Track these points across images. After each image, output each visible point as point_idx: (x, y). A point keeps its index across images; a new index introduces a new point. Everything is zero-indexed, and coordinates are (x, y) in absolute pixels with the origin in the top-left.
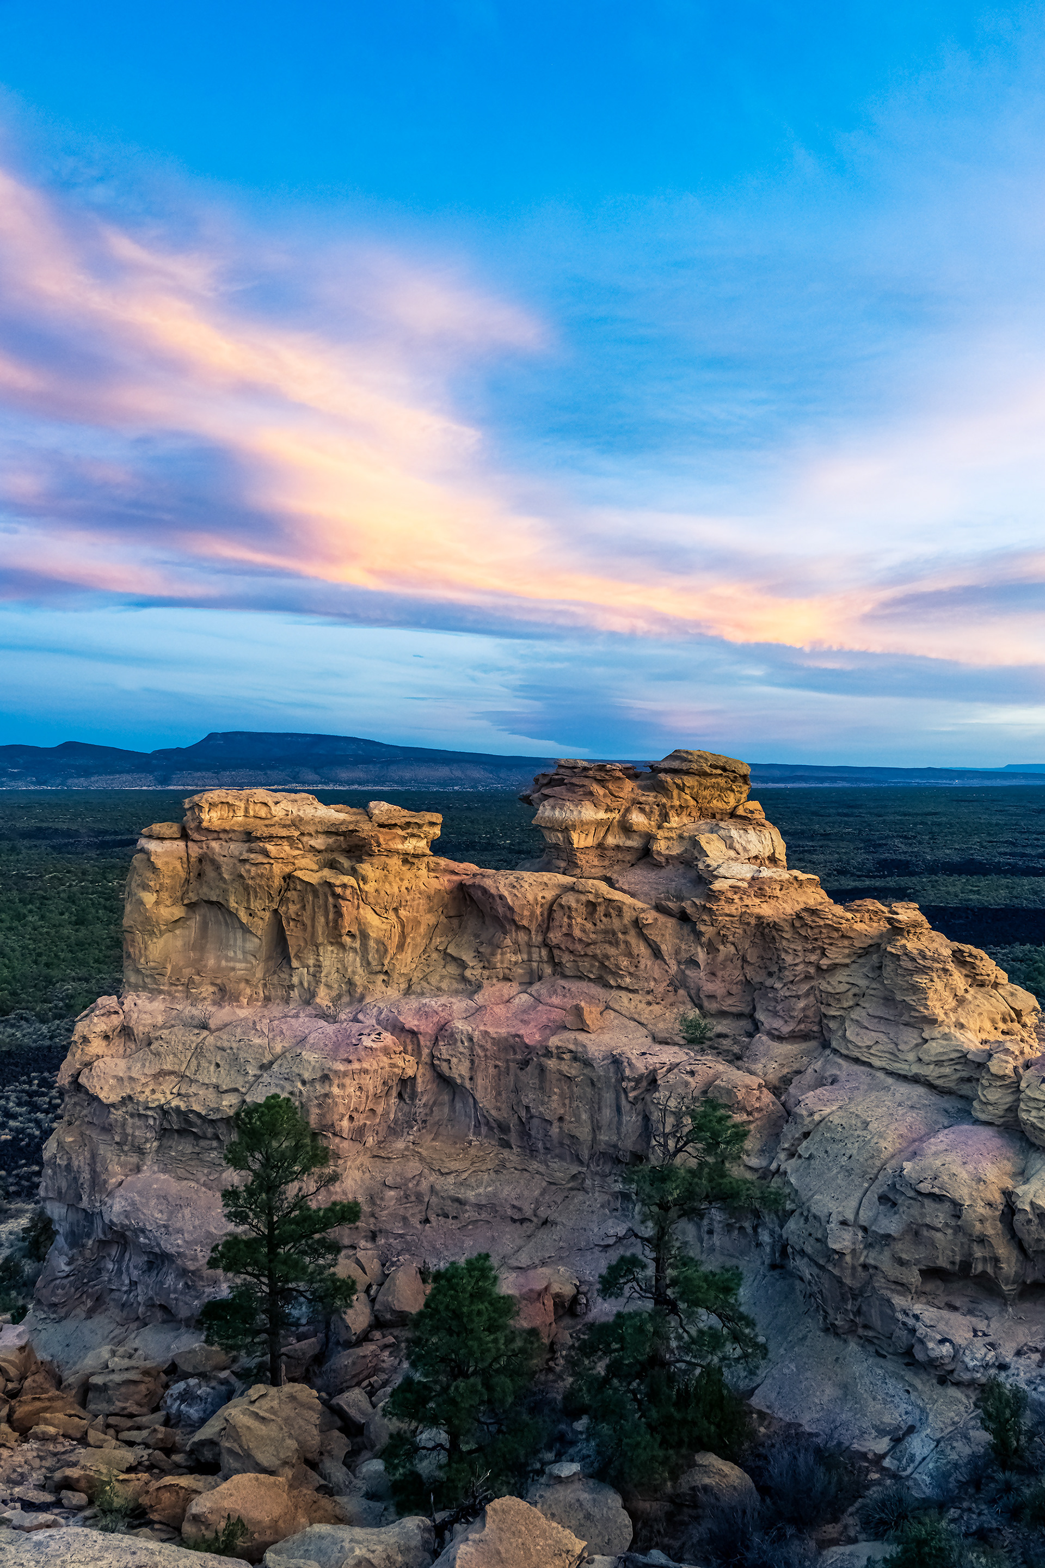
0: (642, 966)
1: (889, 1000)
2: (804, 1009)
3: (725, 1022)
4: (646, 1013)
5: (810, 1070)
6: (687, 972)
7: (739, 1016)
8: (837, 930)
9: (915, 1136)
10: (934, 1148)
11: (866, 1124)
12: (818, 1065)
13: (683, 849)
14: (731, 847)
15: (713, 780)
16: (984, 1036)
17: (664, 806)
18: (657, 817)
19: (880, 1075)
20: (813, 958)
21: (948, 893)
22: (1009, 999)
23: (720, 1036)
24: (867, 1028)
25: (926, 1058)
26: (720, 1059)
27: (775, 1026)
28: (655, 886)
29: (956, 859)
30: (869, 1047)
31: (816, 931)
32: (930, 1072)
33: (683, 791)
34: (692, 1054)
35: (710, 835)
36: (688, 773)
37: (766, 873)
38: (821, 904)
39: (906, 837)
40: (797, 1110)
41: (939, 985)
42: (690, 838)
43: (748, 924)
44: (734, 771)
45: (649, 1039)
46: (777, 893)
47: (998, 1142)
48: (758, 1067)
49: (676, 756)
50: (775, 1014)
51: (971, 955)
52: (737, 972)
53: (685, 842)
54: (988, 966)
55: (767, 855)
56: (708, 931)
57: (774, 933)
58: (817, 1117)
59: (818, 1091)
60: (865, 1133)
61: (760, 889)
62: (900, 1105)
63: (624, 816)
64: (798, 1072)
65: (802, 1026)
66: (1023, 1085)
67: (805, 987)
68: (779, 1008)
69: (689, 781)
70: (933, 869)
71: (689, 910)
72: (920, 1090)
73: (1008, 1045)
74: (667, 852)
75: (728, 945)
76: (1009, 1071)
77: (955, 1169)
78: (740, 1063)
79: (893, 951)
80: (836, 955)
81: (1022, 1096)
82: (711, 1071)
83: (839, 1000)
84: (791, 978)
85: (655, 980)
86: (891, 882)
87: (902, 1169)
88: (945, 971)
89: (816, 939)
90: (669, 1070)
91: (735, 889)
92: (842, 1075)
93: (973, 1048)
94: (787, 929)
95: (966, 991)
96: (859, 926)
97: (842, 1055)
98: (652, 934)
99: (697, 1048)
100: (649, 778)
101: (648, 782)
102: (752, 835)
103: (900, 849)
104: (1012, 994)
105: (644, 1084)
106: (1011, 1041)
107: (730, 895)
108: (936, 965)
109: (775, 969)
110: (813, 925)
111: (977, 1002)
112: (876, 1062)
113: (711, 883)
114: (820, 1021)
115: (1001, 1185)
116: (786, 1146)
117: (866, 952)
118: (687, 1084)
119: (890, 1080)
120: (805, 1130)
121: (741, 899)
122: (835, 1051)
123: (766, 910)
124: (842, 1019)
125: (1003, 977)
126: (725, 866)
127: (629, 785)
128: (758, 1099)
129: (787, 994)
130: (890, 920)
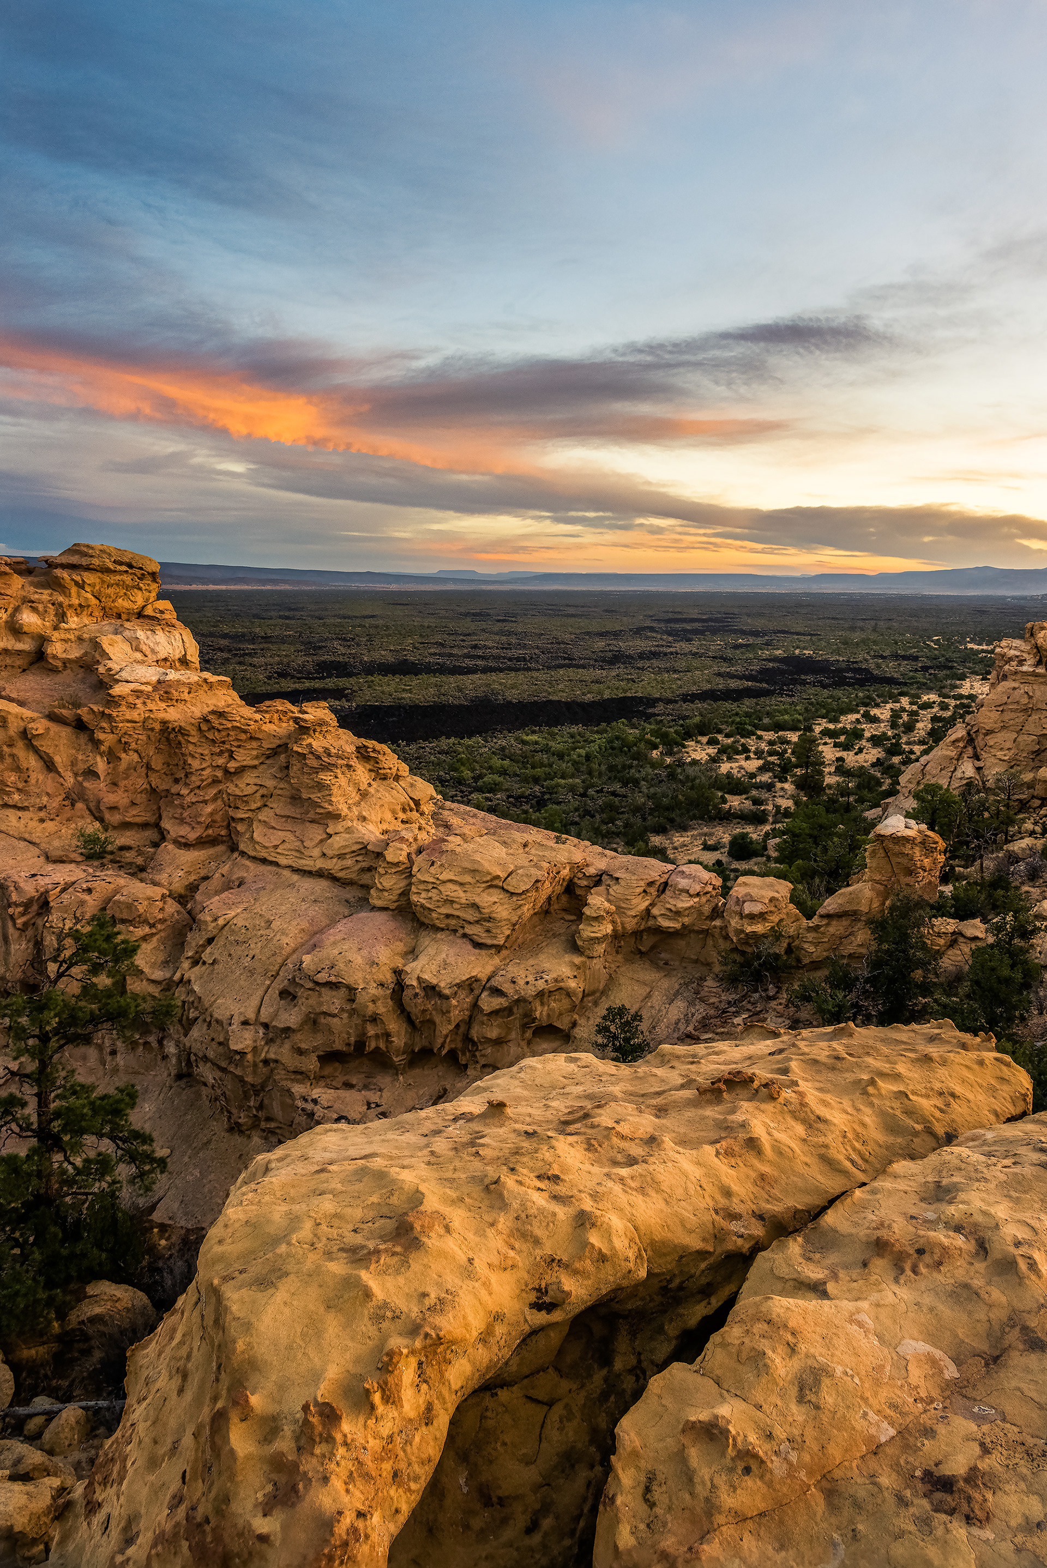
0: (33, 781)
1: (295, 799)
2: (211, 814)
3: (128, 833)
4: (38, 831)
5: (217, 875)
6: (86, 784)
7: (145, 826)
8: (245, 732)
9: (315, 929)
10: (332, 939)
11: (269, 923)
12: (225, 869)
13: (82, 651)
14: (138, 649)
15: (118, 577)
16: (385, 826)
17: (61, 605)
18: (52, 617)
19: (286, 873)
20: (221, 761)
21: (382, 692)
22: (409, 790)
23: (122, 848)
24: (274, 828)
25: (329, 853)
26: (121, 873)
27: (182, 833)
28: (49, 693)
29: (391, 659)
30: (276, 847)
31: (224, 733)
32: (333, 865)
33: (83, 588)
34: (91, 871)
35: (113, 637)
36: (88, 568)
37: (173, 675)
38: (229, 706)
40: (201, 917)
41: (343, 780)
42: (91, 640)
43: (152, 729)
44: (141, 569)
45: (42, 859)
46: (185, 696)
47: (391, 925)
48: (163, 877)
49: (75, 550)
50: (182, 821)
51: (374, 751)
52: (140, 781)
53: (85, 644)
54: (391, 760)
55: (177, 657)
56: (107, 739)
57: (180, 738)
58: (221, 922)
59: (223, 896)
60: (267, 932)
61: (166, 692)
62: (303, 900)
63: (13, 615)
64: (206, 878)
65: (210, 831)
66: (414, 869)
67: (212, 792)
68: (185, 814)
69: (90, 578)
70: (369, 669)
71: (85, 718)
72: (324, 883)
73: (404, 833)
74: (64, 656)
75: (131, 753)
76: (403, 858)
77: (350, 956)
78: (144, 875)
79: (299, 750)
80: (244, 757)
81: (414, 879)
82: (112, 886)
83: (247, 802)
84: (198, 783)
85: (48, 794)
86: (330, 683)
87: (302, 963)
88: (349, 767)
89: (224, 742)
90: (64, 890)
91: (137, 693)
92: (249, 876)
93: (373, 839)
94: (193, 733)
95: (370, 785)
96: (268, 727)
97: (249, 857)
98: (45, 746)
99: (96, 863)
100: (44, 574)
101: (42, 578)
102: (161, 636)
103: (339, 651)
104: (412, 785)
105: (35, 907)
106: (406, 829)
107: (131, 699)
108: (340, 762)
109: (181, 775)
110: (221, 727)
111: (379, 795)
112: (283, 861)
113: (111, 687)
114: (229, 825)
115: (392, 965)
116: (190, 954)
117: (274, 753)
118: (82, 903)
119: (295, 877)
120: (210, 935)
121: (144, 703)
122: (243, 854)
123: (173, 715)
124: (250, 821)
125: (404, 768)
126: (128, 669)
127: (17, 582)
128: (162, 909)
129: (194, 800)
130: (296, 720)
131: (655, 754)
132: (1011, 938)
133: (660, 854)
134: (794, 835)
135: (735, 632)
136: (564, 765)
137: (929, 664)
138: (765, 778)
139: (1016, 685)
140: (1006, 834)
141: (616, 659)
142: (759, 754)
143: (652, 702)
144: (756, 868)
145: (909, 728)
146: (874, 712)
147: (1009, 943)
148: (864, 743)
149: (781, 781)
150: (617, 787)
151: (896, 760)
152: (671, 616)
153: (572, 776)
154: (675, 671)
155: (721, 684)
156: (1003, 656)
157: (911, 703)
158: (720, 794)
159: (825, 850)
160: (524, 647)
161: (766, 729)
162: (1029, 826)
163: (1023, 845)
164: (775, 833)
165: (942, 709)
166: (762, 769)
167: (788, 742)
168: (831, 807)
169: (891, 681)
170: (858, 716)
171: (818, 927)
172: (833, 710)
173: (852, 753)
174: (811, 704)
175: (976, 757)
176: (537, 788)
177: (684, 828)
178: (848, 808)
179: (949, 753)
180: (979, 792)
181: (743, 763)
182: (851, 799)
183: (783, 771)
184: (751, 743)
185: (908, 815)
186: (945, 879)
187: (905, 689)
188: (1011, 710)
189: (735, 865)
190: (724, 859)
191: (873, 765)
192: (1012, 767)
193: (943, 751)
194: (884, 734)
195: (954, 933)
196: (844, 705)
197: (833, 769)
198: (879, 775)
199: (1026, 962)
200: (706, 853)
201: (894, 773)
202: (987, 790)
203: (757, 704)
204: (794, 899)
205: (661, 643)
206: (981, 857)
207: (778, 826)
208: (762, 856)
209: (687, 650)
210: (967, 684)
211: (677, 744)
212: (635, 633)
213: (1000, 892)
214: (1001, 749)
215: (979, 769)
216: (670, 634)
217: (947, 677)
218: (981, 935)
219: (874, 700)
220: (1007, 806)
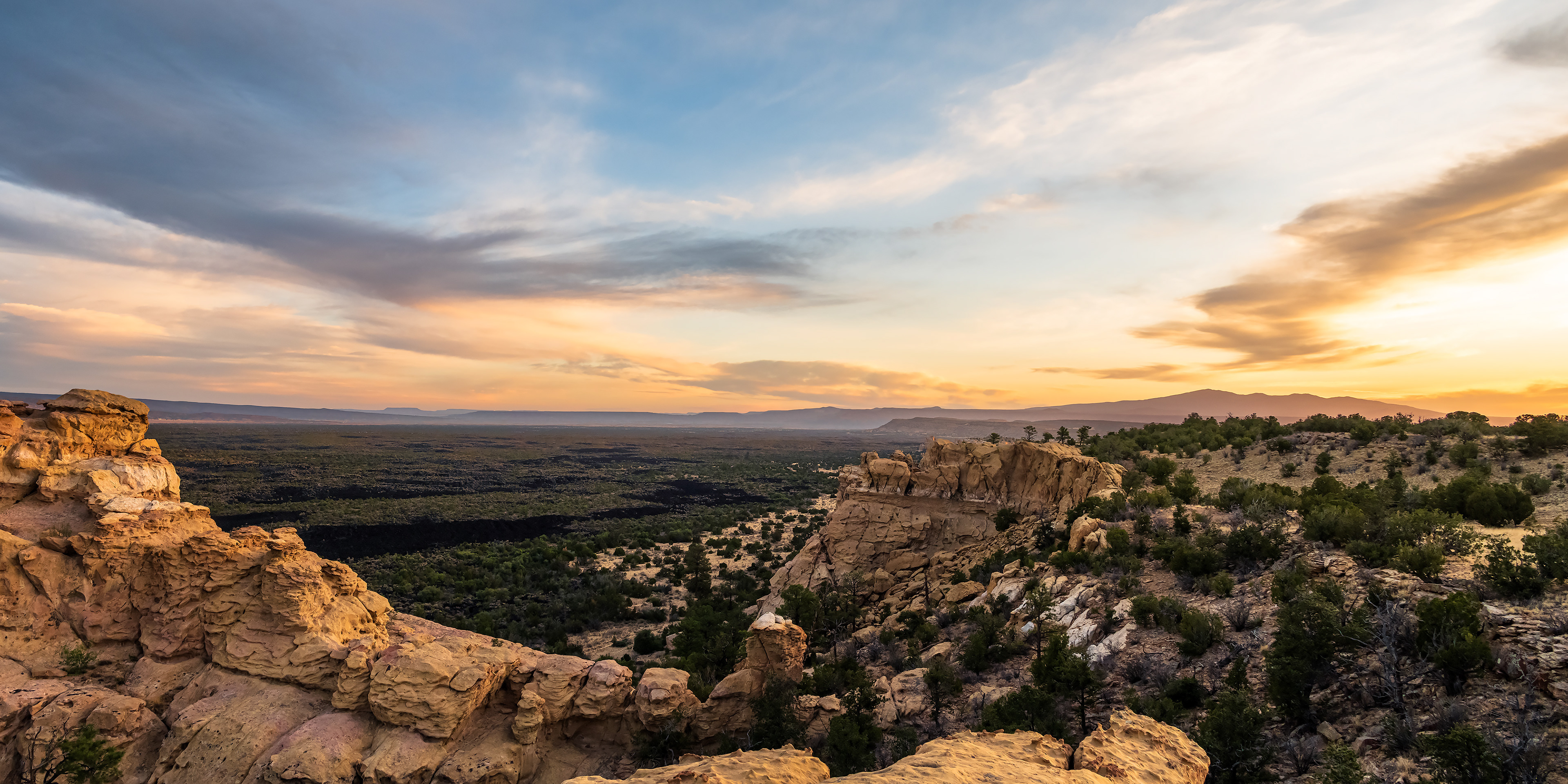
0: (21, 603)
1: (266, 614)
2: (188, 630)
3: (109, 650)
4: (23, 650)
5: (191, 685)
6: (71, 605)
7: (124, 642)
8: (222, 555)
9: (283, 730)
10: (298, 739)
11: (240, 727)
12: (199, 680)
13: (74, 485)
14: (125, 482)
15: (111, 419)
16: (346, 636)
17: (56, 443)
18: (47, 454)
19: (256, 681)
20: (199, 582)
21: (334, 514)
22: (367, 604)
23: (103, 663)
24: (245, 641)
25: (296, 661)
26: (101, 686)
27: (159, 648)
28: (41, 522)
29: (342, 485)
30: (247, 658)
31: (203, 557)
32: (298, 673)
33: (78, 428)
34: (72, 685)
35: (103, 471)
36: (83, 411)
37: (158, 506)
38: (209, 532)
39: (301, 468)
40: (176, 724)
41: (309, 597)
42: (82, 474)
43: (137, 554)
44: (132, 411)
45: (26, 675)
46: (168, 524)
47: (352, 724)
48: (140, 689)
49: (73, 394)
50: (160, 637)
51: (337, 570)
52: (123, 601)
53: (77, 478)
54: (352, 578)
55: (160, 489)
56: (94, 563)
57: (162, 562)
58: (195, 728)
59: (197, 704)
60: (238, 735)
61: (151, 521)
62: (271, 705)
63: (11, 452)
64: (180, 688)
65: (186, 646)
66: (373, 673)
67: (190, 609)
68: (163, 631)
69: (84, 419)
70: (322, 494)
71: (76, 545)
72: (290, 689)
73: (363, 642)
74: (56, 488)
75: (116, 576)
76: (362, 664)
77: (314, 754)
78: (122, 687)
79: (272, 571)
80: (220, 578)
81: (372, 683)
82: (92, 699)
83: (221, 618)
84: (177, 602)
85: (35, 615)
86: (286, 507)
87: (270, 762)
88: (315, 584)
89: (202, 565)
90: (46, 704)
91: (125, 522)
92: (221, 686)
93: (335, 648)
94: (174, 557)
95: (333, 600)
96: (242, 551)
97: (222, 668)
98: (34, 570)
99: (77, 678)
100: (42, 416)
101: (41, 420)
102: (147, 471)
103: (296, 478)
104: (370, 599)
105: (17, 721)
106: (366, 638)
107: (119, 528)
108: (308, 580)
109: (162, 594)
110: (200, 552)
111: (341, 609)
112: (253, 670)
113: (101, 517)
114: (204, 639)
115: (352, 761)
116: (164, 759)
117: (248, 573)
118: (64, 715)
119: (264, 685)
120: (184, 741)
121: (131, 531)
122: (216, 665)
123: (156, 541)
124: (223, 635)
125: (363, 586)
126: (117, 500)
127: (18, 422)
128: (139, 719)
129: (172, 617)
130: (269, 544)
131: (571, 564)
132: (859, 709)
133: (576, 651)
134: (688, 631)
135: (635, 460)
136: (494, 576)
137: (790, 485)
138: (663, 582)
139: (855, 503)
140: (854, 624)
141: (539, 483)
142: (657, 562)
143: (568, 520)
144: (658, 660)
145: (777, 537)
146: (749, 525)
147: (858, 713)
148: (741, 551)
149: (676, 585)
150: (539, 594)
151: (767, 564)
152: (583, 447)
153: (501, 586)
154: (587, 493)
155: (625, 504)
156: (845, 479)
157: (777, 518)
158: (626, 597)
159: (714, 643)
160: (460, 474)
161: (663, 541)
162: (871, 616)
163: (866, 633)
164: (672, 629)
165: (802, 522)
166: (660, 575)
167: (681, 552)
168: (717, 605)
169: (761, 499)
170: (736, 529)
171: (711, 708)
172: (716, 524)
173: (732, 560)
174: (699, 519)
175: (829, 561)
176: (470, 597)
177: (596, 628)
178: (731, 606)
179: (807, 559)
180: (831, 590)
181: (644, 570)
182: (733, 598)
183: (677, 577)
184: (651, 553)
185: (778, 612)
186: (808, 663)
187: (772, 506)
188: (854, 523)
189: (641, 658)
190: (631, 653)
191: (749, 569)
192: (856, 569)
193: (802, 557)
194: (757, 543)
195: (816, 707)
196: (725, 520)
197: (717, 574)
198: (754, 577)
199: (870, 727)
200: (616, 649)
201: (766, 575)
202: (838, 588)
203: (655, 520)
204: (691, 686)
205: (575, 469)
206: (834, 644)
207: (674, 623)
208: (662, 649)
209: (597, 476)
210: (819, 501)
211: (590, 555)
212: (554, 461)
213: (850, 672)
214: (847, 555)
215: (831, 571)
216: (582, 462)
217: (804, 496)
218: (837, 708)
219: (748, 516)
220: (854, 601)
